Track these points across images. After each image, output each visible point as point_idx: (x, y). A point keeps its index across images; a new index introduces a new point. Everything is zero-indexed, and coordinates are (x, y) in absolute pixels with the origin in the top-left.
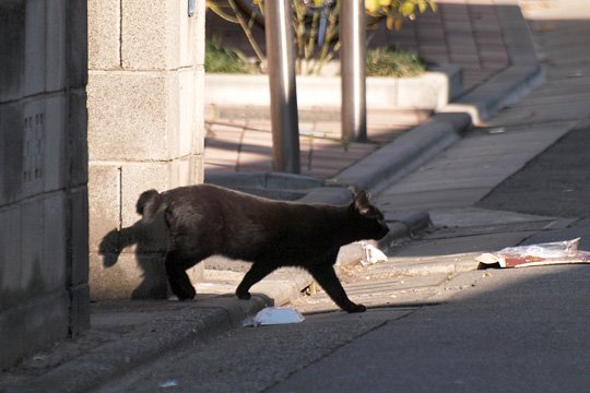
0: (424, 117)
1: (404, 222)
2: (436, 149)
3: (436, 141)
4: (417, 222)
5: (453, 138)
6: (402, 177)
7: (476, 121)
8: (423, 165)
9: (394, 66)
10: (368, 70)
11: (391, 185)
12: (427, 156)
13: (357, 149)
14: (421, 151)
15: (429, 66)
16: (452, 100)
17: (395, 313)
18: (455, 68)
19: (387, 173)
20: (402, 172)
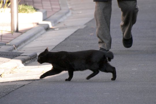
0: (35, 25)
1: (30, 56)
2: (39, 34)
3: (39, 32)
4: (33, 56)
5: (44, 31)
6: (29, 43)
7: (51, 26)
8: (35, 39)
9: (26, 10)
10: (19, 11)
11: (26, 45)
12: (36, 36)
13: (16, 34)
14: (34, 35)
15: (36, 10)
16: (44, 20)
17: (27, 83)
18: (44, 11)
19: (24, 41)
20: (29, 41)
